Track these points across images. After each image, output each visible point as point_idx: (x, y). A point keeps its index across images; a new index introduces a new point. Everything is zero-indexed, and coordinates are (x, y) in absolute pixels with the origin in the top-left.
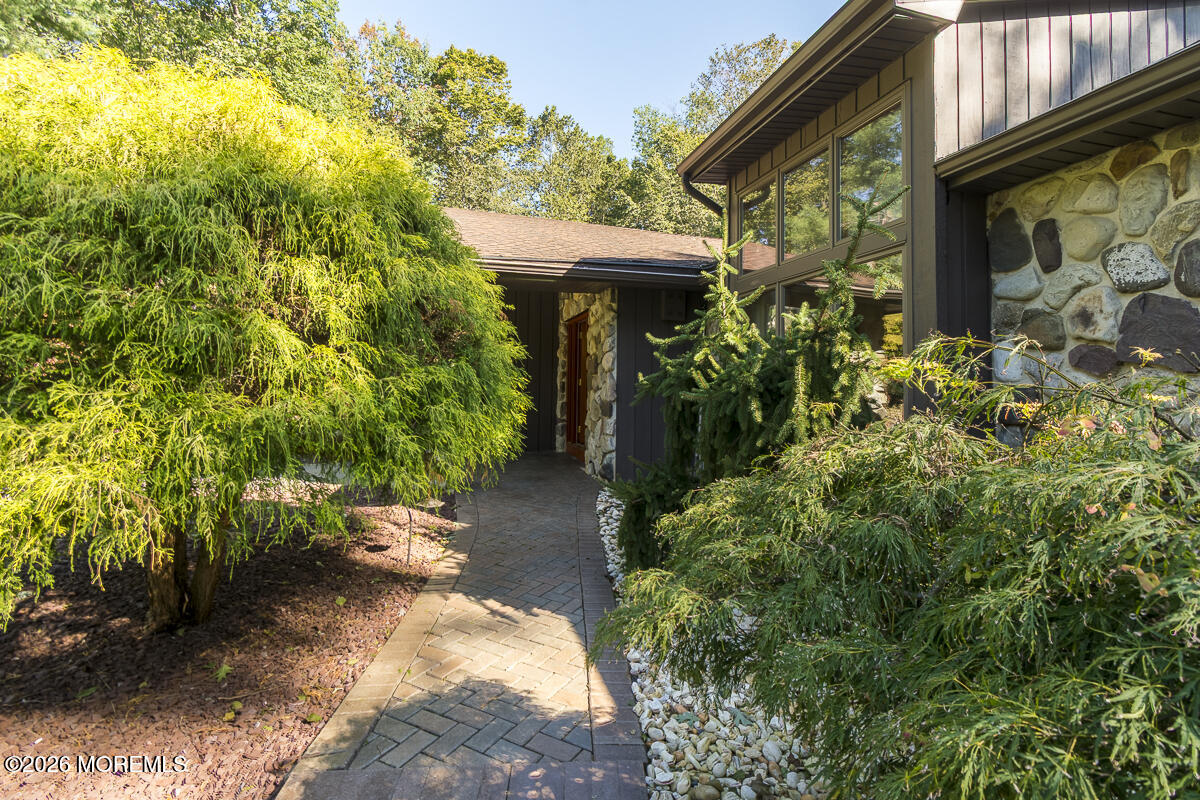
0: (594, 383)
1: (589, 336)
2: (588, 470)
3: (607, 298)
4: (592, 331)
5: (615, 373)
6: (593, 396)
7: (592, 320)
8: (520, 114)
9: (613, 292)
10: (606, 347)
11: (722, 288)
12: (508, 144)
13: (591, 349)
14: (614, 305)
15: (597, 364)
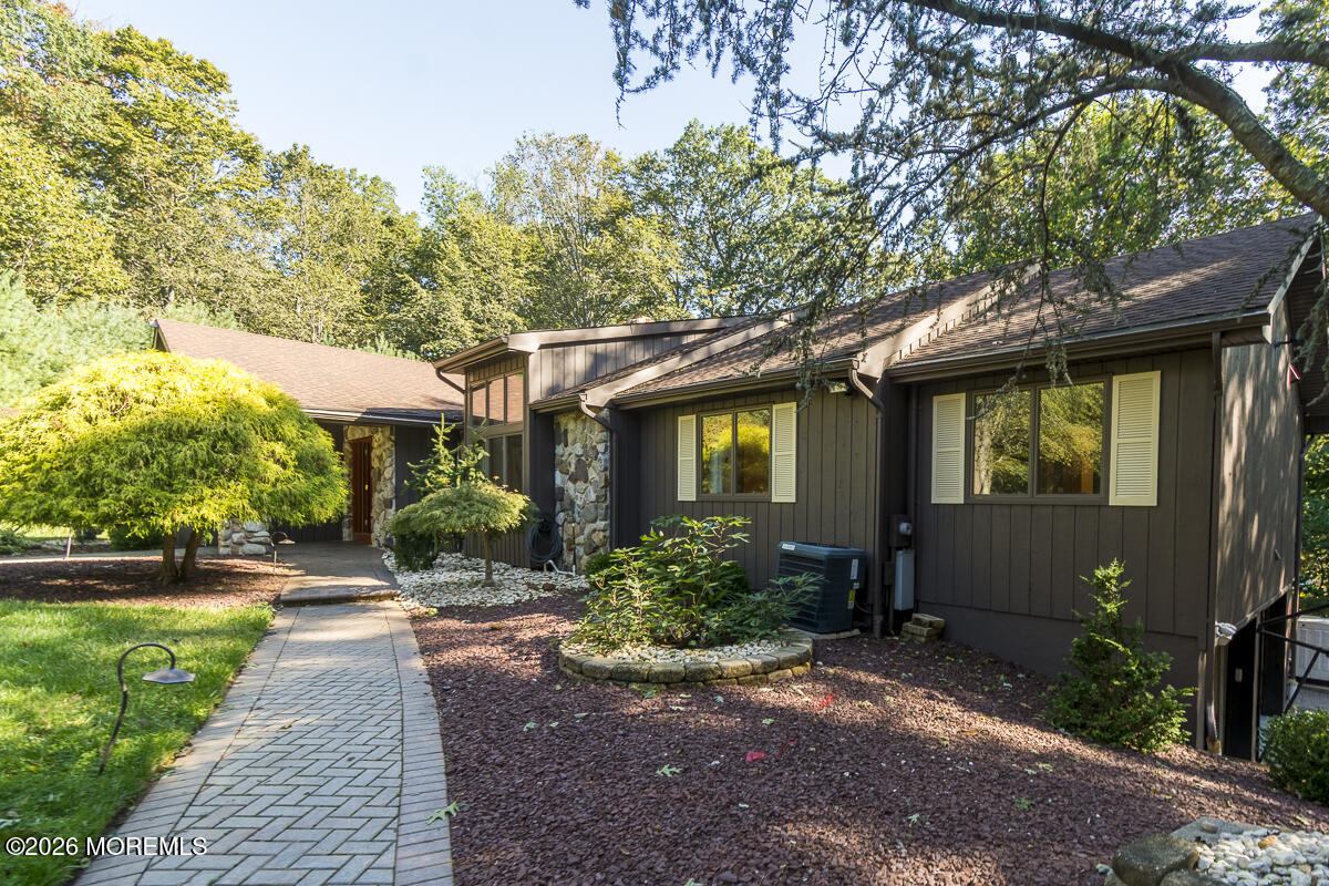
0: (378, 487)
1: (373, 455)
2: (375, 544)
3: (387, 433)
4: (376, 452)
5: (394, 481)
6: (376, 496)
7: (375, 445)
8: (254, 149)
9: (391, 430)
10: (387, 464)
11: (441, 446)
12: (236, 188)
13: (375, 464)
14: (393, 438)
15: (380, 474)
